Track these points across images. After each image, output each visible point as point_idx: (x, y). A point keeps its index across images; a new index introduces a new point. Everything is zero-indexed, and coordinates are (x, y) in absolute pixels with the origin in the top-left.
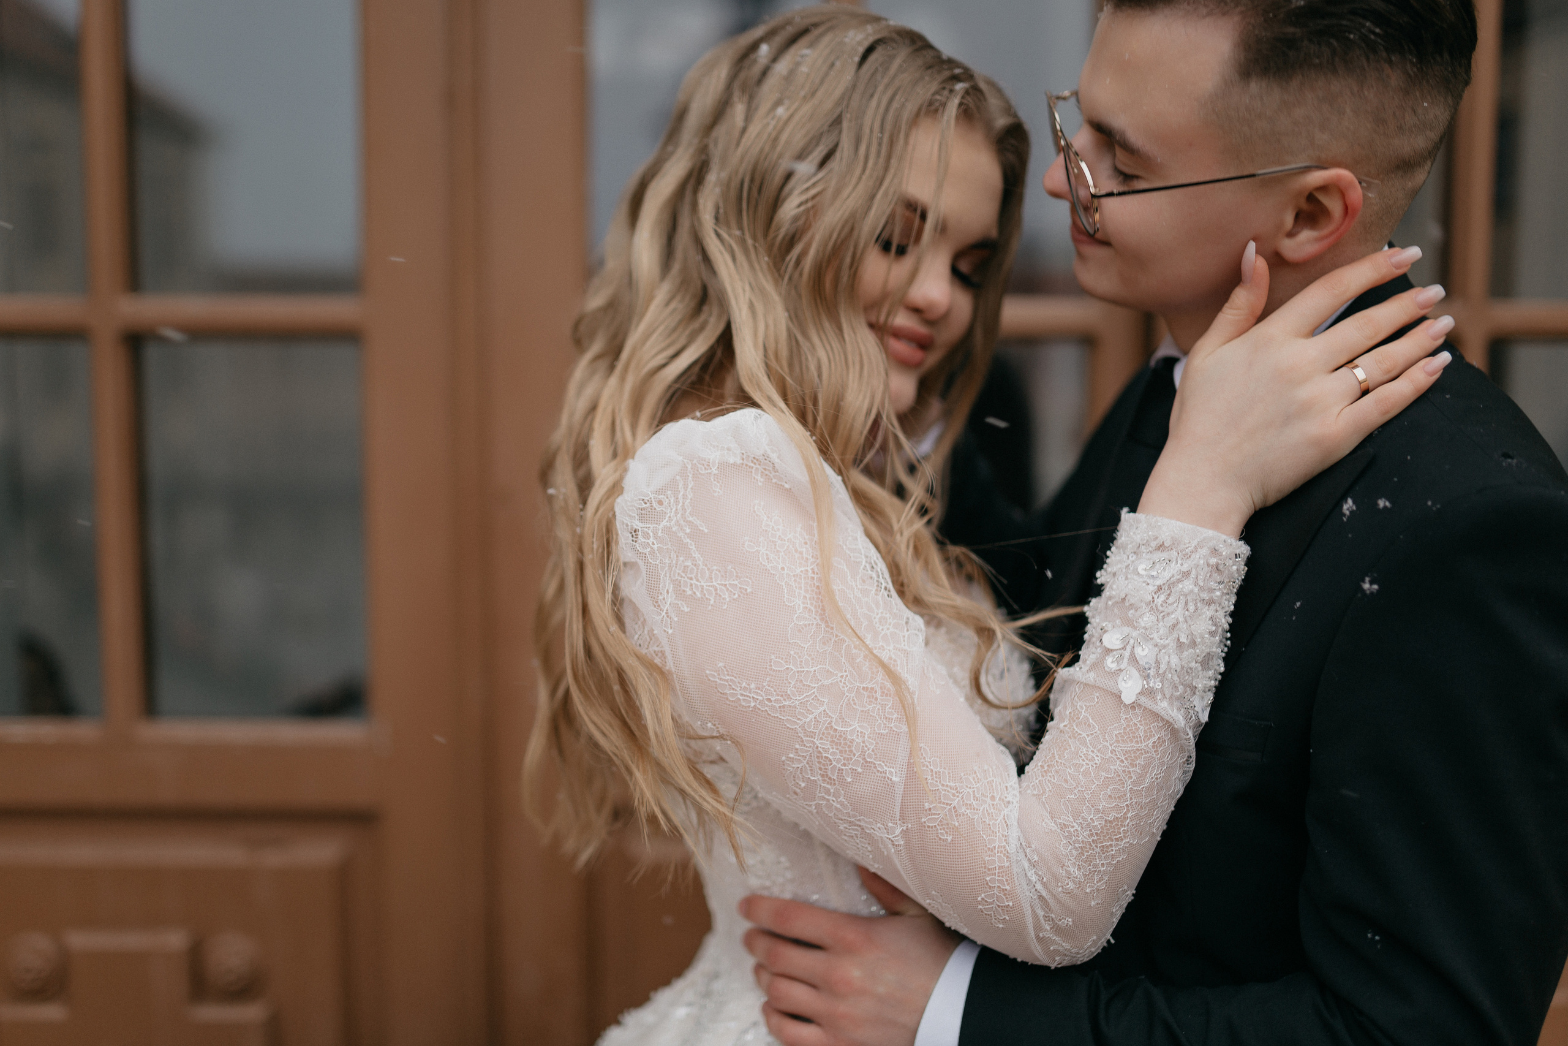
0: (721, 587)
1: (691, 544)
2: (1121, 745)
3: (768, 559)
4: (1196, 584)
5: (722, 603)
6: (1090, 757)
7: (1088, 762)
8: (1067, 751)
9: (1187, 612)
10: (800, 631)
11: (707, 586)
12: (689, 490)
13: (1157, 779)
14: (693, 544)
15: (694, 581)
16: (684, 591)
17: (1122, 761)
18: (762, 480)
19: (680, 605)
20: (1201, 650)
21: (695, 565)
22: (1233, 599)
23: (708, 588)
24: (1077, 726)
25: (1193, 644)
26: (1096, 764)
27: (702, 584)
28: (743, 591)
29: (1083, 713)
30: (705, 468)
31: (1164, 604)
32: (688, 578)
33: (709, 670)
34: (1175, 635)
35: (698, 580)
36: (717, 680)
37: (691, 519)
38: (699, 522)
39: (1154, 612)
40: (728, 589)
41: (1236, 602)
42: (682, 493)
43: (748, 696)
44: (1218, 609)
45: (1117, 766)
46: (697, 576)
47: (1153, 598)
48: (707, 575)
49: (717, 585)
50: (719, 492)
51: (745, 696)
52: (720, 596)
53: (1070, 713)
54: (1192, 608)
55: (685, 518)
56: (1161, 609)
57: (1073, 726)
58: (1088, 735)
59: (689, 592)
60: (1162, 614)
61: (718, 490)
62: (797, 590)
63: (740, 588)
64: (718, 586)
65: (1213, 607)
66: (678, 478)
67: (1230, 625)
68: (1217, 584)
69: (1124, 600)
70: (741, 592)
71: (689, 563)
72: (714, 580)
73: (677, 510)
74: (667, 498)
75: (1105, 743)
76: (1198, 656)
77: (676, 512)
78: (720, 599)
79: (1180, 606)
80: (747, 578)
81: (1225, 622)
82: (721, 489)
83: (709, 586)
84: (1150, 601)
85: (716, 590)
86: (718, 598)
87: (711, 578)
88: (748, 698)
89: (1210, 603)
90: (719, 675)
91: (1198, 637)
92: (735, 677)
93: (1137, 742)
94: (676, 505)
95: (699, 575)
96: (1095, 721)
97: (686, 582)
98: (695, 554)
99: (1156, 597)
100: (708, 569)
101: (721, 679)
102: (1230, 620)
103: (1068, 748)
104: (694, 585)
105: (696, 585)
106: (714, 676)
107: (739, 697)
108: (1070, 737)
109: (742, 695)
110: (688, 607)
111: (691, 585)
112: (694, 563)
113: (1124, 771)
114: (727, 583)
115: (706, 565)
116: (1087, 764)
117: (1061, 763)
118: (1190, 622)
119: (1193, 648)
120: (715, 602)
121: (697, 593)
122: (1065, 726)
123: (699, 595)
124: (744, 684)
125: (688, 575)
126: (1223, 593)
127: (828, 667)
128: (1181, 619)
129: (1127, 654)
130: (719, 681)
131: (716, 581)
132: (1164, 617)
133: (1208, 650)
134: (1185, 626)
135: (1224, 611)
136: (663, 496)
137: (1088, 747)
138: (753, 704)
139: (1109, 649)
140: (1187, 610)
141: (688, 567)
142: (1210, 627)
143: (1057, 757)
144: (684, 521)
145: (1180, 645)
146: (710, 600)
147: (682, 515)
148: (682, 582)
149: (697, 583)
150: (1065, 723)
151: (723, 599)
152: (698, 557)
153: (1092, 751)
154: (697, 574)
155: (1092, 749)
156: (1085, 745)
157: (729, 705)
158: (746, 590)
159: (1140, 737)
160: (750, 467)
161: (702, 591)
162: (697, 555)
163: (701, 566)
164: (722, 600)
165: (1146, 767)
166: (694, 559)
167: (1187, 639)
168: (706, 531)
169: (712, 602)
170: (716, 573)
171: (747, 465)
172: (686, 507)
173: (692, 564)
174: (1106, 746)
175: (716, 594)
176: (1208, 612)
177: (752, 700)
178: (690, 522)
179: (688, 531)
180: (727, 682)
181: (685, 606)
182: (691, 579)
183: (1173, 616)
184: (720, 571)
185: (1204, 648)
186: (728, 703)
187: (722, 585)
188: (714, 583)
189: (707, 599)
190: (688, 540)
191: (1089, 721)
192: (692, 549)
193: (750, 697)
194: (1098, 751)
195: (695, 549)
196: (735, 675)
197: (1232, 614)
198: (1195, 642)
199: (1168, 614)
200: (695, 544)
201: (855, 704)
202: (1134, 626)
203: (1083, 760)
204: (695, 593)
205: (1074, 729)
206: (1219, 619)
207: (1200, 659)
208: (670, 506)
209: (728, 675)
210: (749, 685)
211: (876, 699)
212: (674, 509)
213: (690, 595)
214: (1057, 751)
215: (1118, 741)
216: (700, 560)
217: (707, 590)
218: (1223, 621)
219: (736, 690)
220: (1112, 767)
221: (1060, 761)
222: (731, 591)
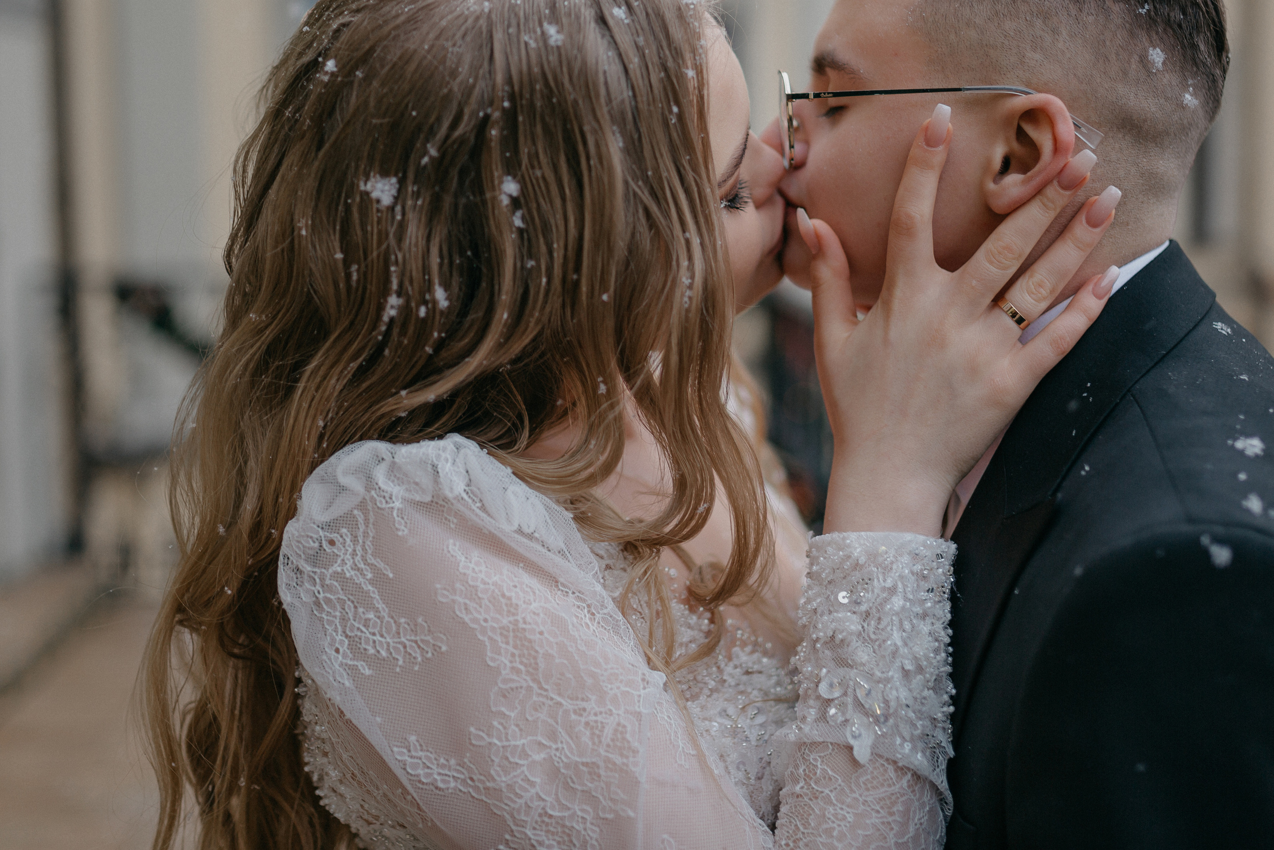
0: (410, 643)
1: (374, 592)
2: (871, 793)
3: (466, 609)
4: (906, 599)
5: (413, 663)
6: (840, 817)
7: (839, 822)
8: (811, 817)
9: (904, 634)
10: (504, 696)
11: (394, 642)
12: (371, 526)
13: (921, 824)
14: (376, 591)
15: (378, 638)
16: (365, 649)
17: (878, 812)
18: (455, 521)
19: (360, 668)
20: (931, 673)
21: (379, 618)
22: (948, 606)
23: (395, 645)
24: (816, 783)
25: (920, 669)
26: (849, 822)
27: (388, 640)
28: (438, 649)
29: (819, 766)
30: (387, 502)
31: (877, 631)
32: (370, 633)
33: (397, 746)
34: (898, 664)
35: (382, 636)
36: (407, 758)
37: (373, 561)
38: (382, 564)
39: (868, 643)
40: (419, 647)
41: (952, 608)
42: (361, 530)
43: (446, 775)
44: (934, 621)
45: (875, 819)
46: (381, 631)
47: (863, 627)
48: (394, 629)
49: (406, 641)
50: (403, 531)
51: (443, 775)
52: (410, 654)
53: (804, 770)
54: (907, 626)
55: (366, 560)
56: (873, 636)
57: (810, 785)
58: (831, 791)
59: (372, 651)
60: (877, 643)
61: (403, 527)
62: (504, 646)
63: (434, 645)
64: (408, 643)
65: (929, 620)
66: (356, 512)
67: (950, 637)
68: (927, 594)
69: (833, 637)
70: (435, 650)
71: (371, 615)
72: (402, 634)
73: (354, 551)
74: (341, 536)
75: (854, 795)
76: (928, 681)
77: (354, 553)
78: (410, 659)
79: (894, 628)
80: (441, 633)
81: (945, 636)
82: (406, 527)
83: (396, 643)
84: (860, 632)
85: (405, 647)
86: (408, 656)
87: (399, 633)
88: (447, 778)
89: (924, 616)
90: (409, 751)
91: (923, 659)
92: (431, 753)
93: (889, 786)
94: (354, 545)
95: (384, 629)
96: (835, 772)
97: (368, 638)
98: (379, 603)
99: (866, 625)
100: (395, 622)
101: (412, 757)
102: (950, 631)
103: (811, 812)
104: (377, 642)
105: (380, 642)
106: (402, 754)
107: (436, 776)
108: (811, 799)
109: (439, 774)
110: (369, 669)
111: (374, 642)
112: (378, 614)
113: (883, 823)
114: (418, 638)
115: (392, 618)
116: (839, 826)
117: (808, 833)
118: (911, 645)
119: (921, 674)
120: (404, 662)
121: (381, 651)
122: (802, 788)
123: (384, 653)
124: (442, 761)
125: (370, 630)
126: (935, 601)
127: (540, 738)
128: (899, 643)
129: (849, 700)
130: (409, 760)
131: (405, 635)
132: (880, 646)
133: (937, 672)
134: (906, 651)
135: (941, 622)
136: (336, 535)
137: (834, 805)
138: (452, 784)
139: (829, 700)
140: (904, 631)
141: (370, 620)
142: (932, 644)
143: (801, 828)
144: (365, 564)
145: (906, 674)
146: (397, 659)
147: (362, 556)
148: (363, 638)
149: (380, 639)
150: (801, 784)
151: (415, 658)
152: (383, 608)
153: (842, 809)
154: (381, 628)
155: (839, 805)
156: (831, 803)
157: (422, 789)
158: (440, 648)
159: (891, 779)
160: (441, 506)
161: (388, 649)
162: (380, 606)
163: (387, 619)
164: (412, 659)
165: (906, 813)
166: (377, 610)
167: (912, 665)
168: (391, 575)
169: (400, 663)
170: (405, 628)
171: (437, 503)
172: (367, 548)
173: (375, 616)
174: (855, 798)
175: (406, 652)
176: (925, 628)
177: (451, 779)
178: (372, 565)
179: (369, 576)
180: (420, 759)
181: (366, 668)
182: (374, 634)
183: (889, 642)
184: (409, 625)
185: (932, 670)
186: (421, 786)
187: (412, 641)
188: (403, 639)
189: (394, 658)
190: (370, 587)
191: (828, 774)
192: (375, 598)
193: (449, 776)
194: (848, 806)
195: (378, 597)
196: (430, 749)
197: (951, 624)
198: (921, 667)
199: (884, 641)
200: (379, 592)
201: (573, 782)
202: (850, 665)
203: (833, 822)
204: (378, 652)
205: (813, 788)
206: (937, 632)
207: (931, 684)
208: (344, 547)
209: (421, 750)
210: (447, 760)
211: (599, 776)
212: (350, 550)
213: (372, 655)
214: (800, 821)
215: (868, 790)
216: (384, 611)
217: (394, 648)
218: (943, 633)
219: (431, 769)
220: (868, 821)
221: (805, 831)
222: (423, 649)
